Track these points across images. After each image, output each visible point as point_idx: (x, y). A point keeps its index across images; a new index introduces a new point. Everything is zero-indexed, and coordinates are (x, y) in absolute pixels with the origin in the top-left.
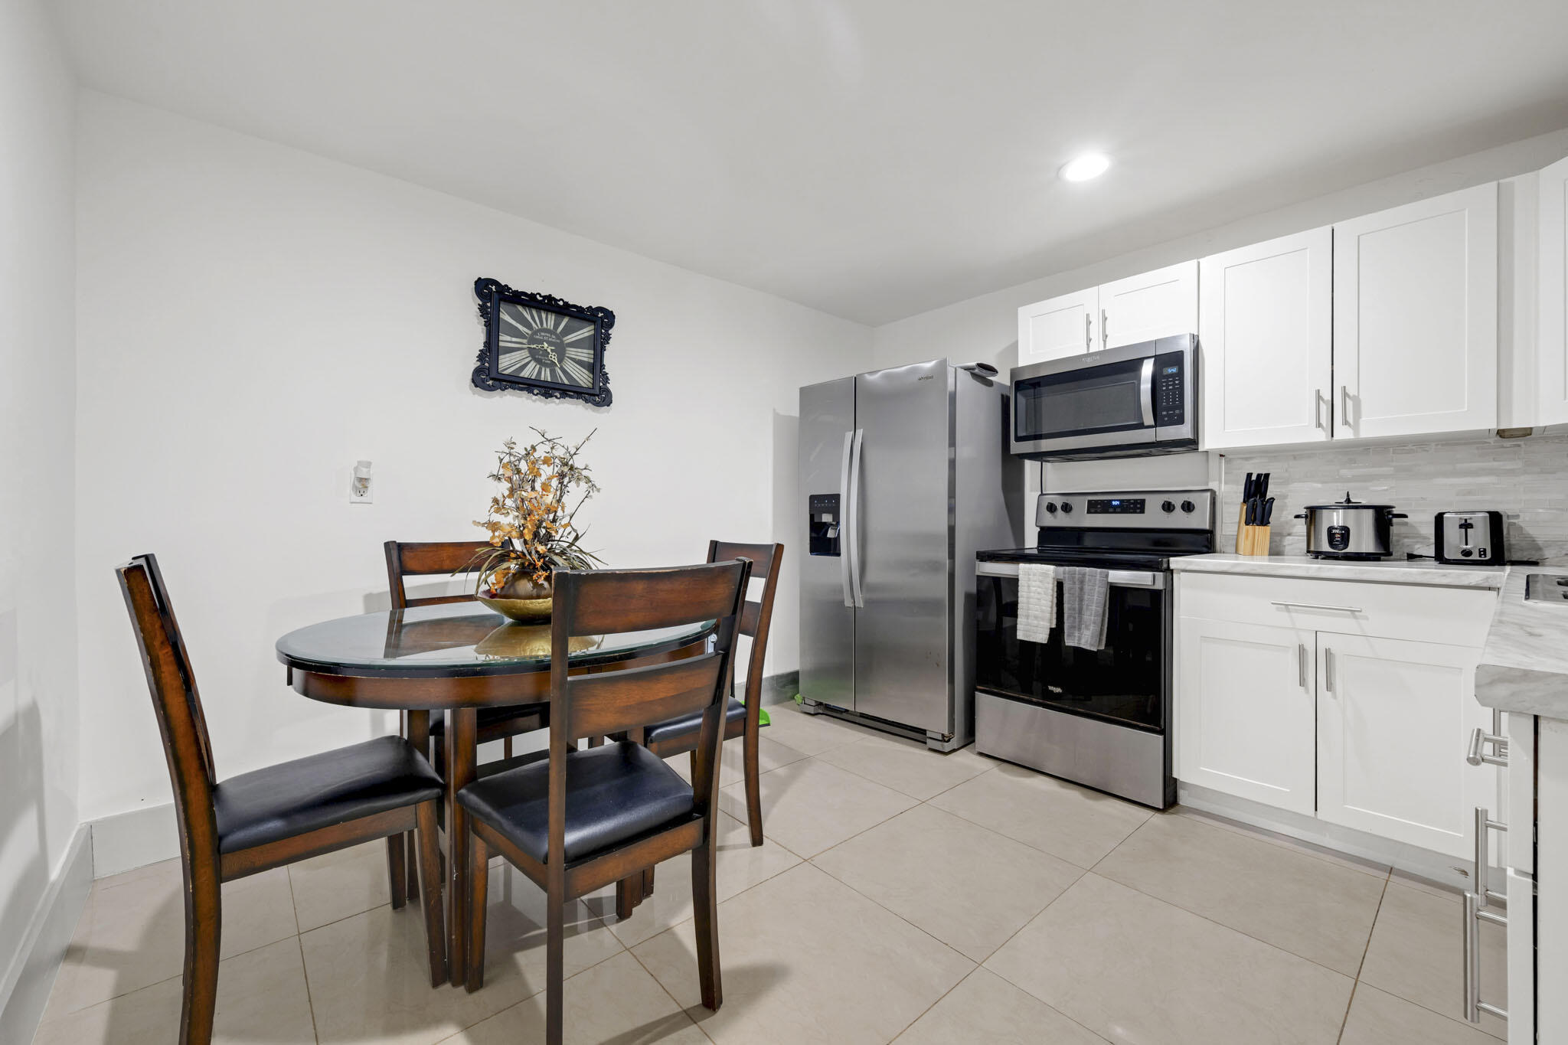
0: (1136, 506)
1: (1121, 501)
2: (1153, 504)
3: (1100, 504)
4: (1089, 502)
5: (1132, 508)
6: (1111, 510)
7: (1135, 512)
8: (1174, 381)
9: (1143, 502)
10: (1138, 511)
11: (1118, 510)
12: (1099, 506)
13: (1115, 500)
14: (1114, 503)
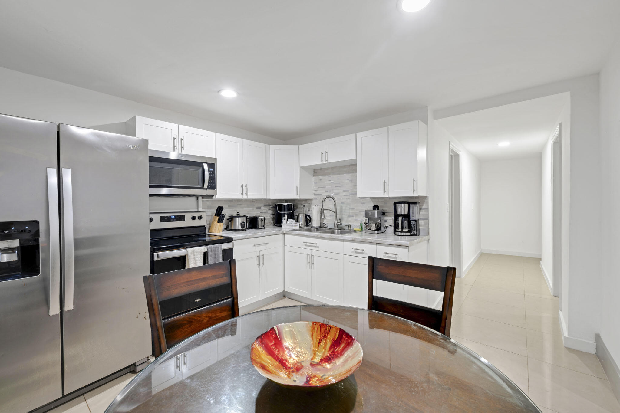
0: (182, 218)
1: (175, 216)
2: (188, 217)
3: (166, 218)
4: (161, 217)
5: (180, 219)
6: (172, 220)
7: (182, 221)
8: (212, 173)
9: (184, 216)
10: (183, 220)
11: (174, 220)
12: (166, 219)
13: (172, 216)
14: (172, 217)
